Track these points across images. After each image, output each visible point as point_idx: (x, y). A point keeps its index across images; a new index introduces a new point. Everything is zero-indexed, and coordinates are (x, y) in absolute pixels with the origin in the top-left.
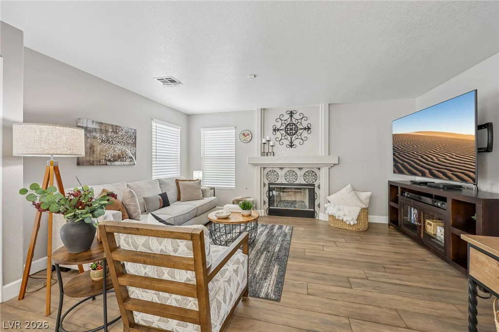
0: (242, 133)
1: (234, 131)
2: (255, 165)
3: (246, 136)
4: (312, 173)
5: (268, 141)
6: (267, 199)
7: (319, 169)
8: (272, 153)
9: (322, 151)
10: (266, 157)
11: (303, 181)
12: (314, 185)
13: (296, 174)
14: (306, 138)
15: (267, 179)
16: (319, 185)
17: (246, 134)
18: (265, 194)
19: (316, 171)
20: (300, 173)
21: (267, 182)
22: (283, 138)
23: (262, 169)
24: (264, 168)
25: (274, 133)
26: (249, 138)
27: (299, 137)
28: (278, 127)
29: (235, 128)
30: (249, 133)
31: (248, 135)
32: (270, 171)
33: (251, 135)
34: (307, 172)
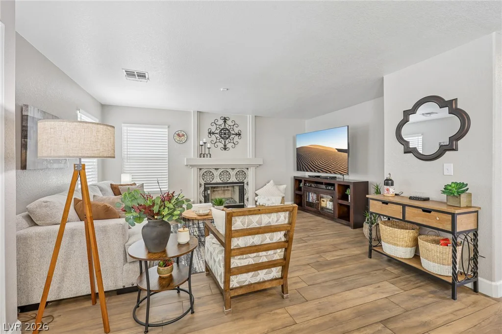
0: (177, 133)
1: (167, 130)
2: (192, 166)
3: (181, 136)
4: (242, 173)
5: (205, 143)
6: (203, 199)
7: (248, 169)
8: (209, 155)
9: (250, 154)
10: (202, 158)
11: (235, 179)
12: (243, 183)
13: (229, 174)
14: (237, 143)
15: (203, 179)
16: (248, 183)
17: (181, 134)
18: (201, 194)
19: (245, 170)
20: (233, 173)
21: (203, 183)
22: (218, 141)
23: (199, 169)
24: (200, 169)
25: (210, 136)
26: (184, 139)
27: (232, 141)
28: (213, 130)
29: (168, 127)
30: (184, 133)
31: (183, 135)
32: (206, 172)
33: (186, 136)
34: (238, 171)
